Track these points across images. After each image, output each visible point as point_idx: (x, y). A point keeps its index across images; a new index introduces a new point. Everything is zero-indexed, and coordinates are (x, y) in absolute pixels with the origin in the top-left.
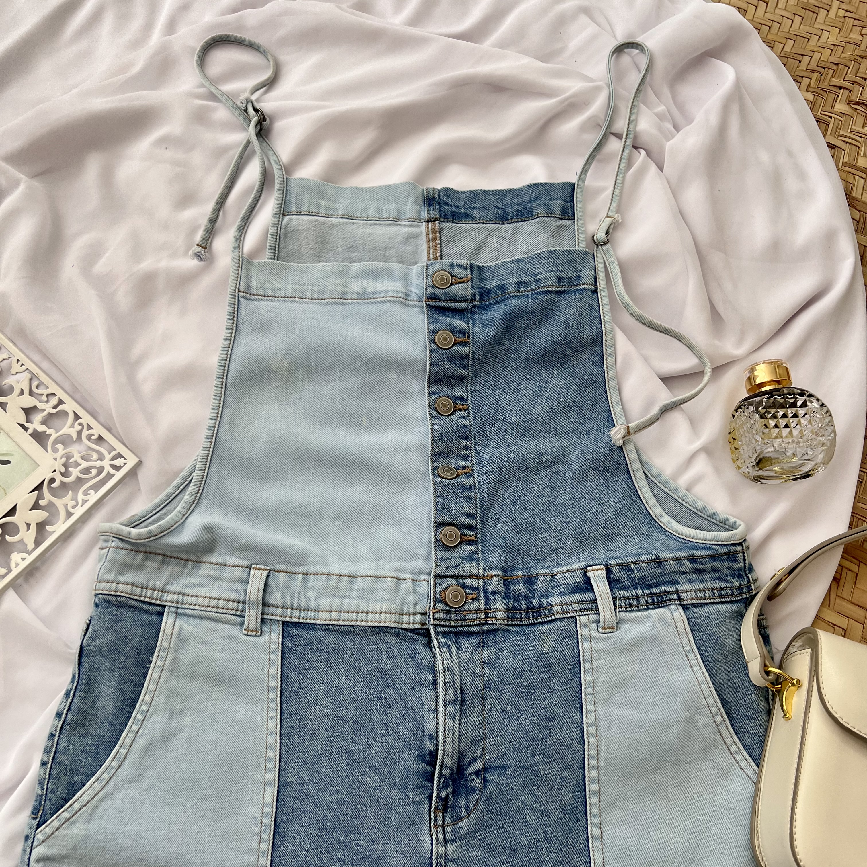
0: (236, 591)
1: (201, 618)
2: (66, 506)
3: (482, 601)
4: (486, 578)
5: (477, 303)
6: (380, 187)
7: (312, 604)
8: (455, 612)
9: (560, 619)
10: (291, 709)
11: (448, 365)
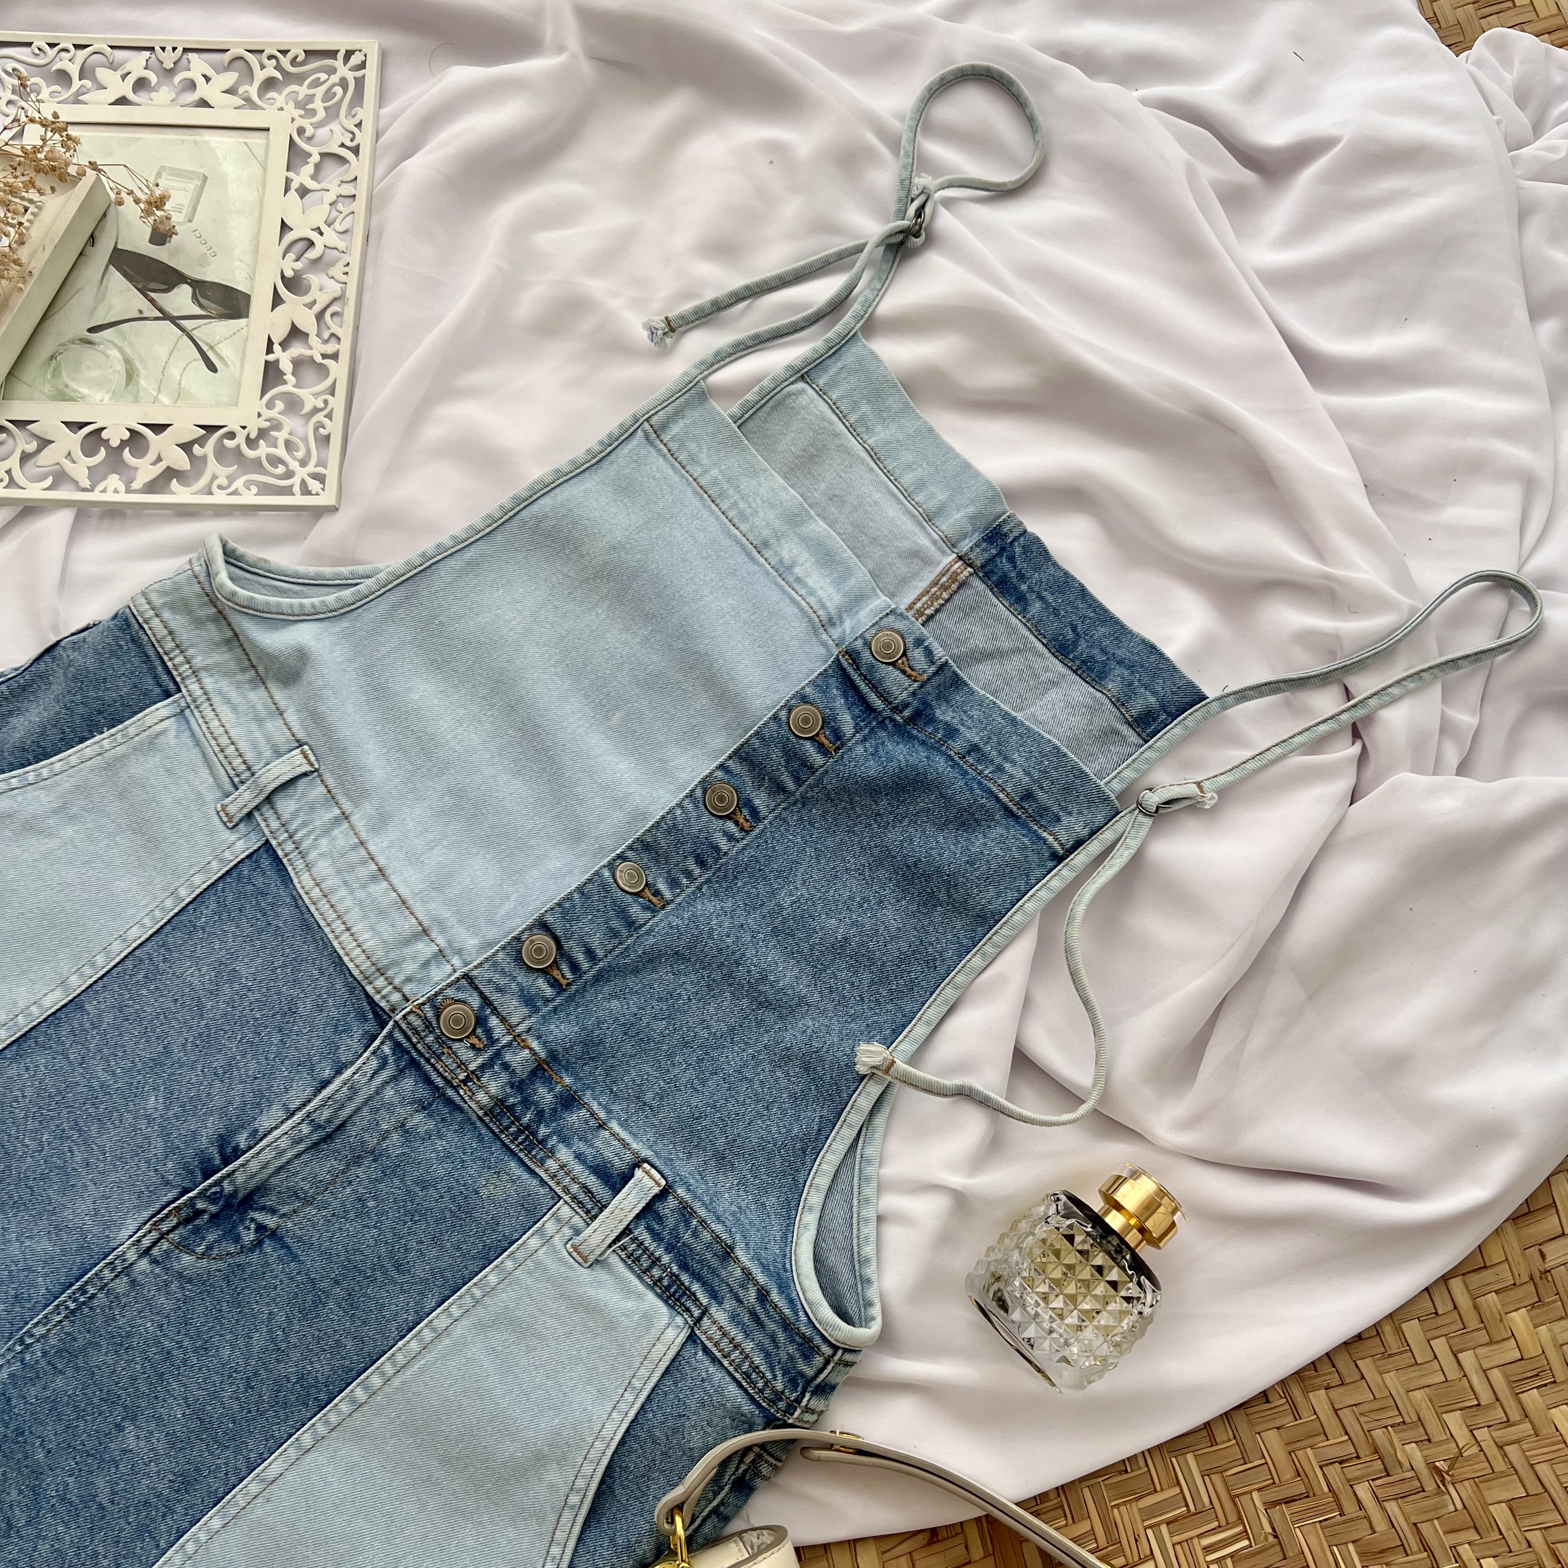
0: (260, 754)
1: (198, 744)
2: (214, 477)
3: (480, 1060)
4: (518, 1041)
5: (898, 718)
6: (957, 456)
7: (312, 856)
8: (438, 1038)
9: (543, 1182)
10: (171, 940)
11: (776, 755)
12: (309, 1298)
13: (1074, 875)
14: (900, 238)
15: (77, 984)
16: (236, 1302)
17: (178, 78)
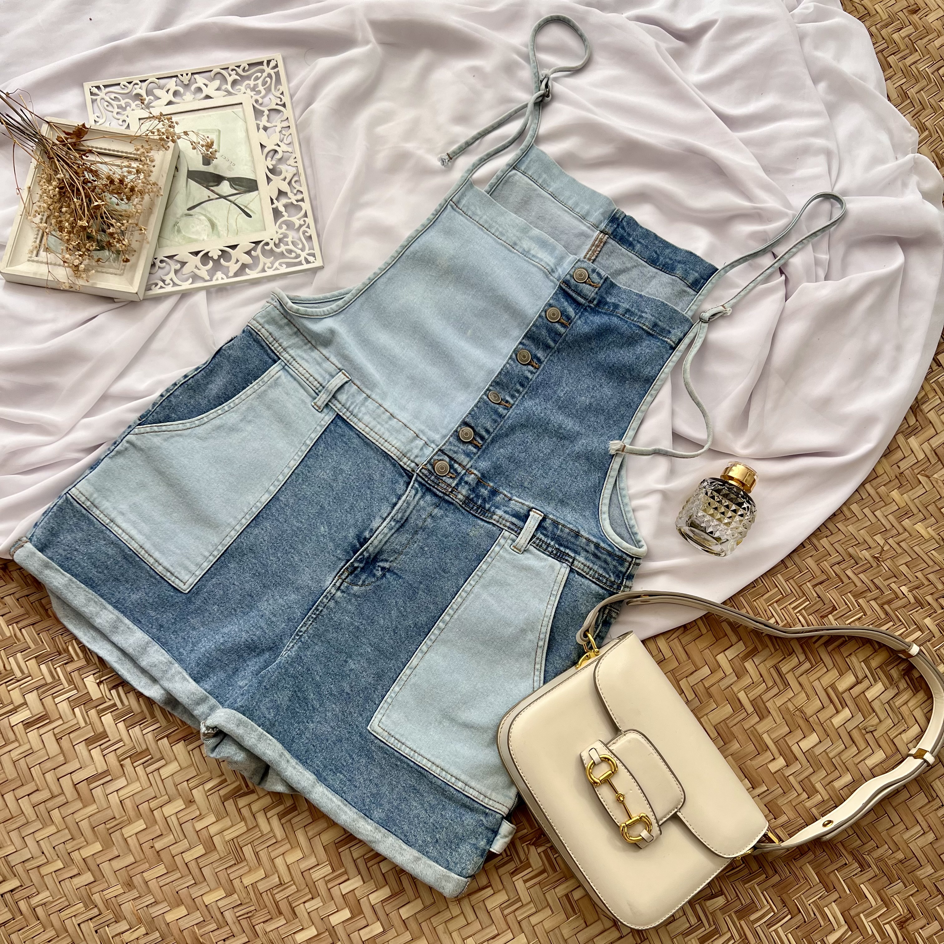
0: (324, 378)
1: (295, 379)
2: (265, 264)
3: (455, 482)
4: (468, 472)
5: (592, 305)
6: (589, 189)
7: (360, 415)
8: (435, 477)
9: (494, 525)
10: (309, 463)
11: (544, 332)
12: (411, 592)
13: (681, 354)
14: (541, 99)
15: (274, 490)
16: (380, 600)
17: (193, 87)
